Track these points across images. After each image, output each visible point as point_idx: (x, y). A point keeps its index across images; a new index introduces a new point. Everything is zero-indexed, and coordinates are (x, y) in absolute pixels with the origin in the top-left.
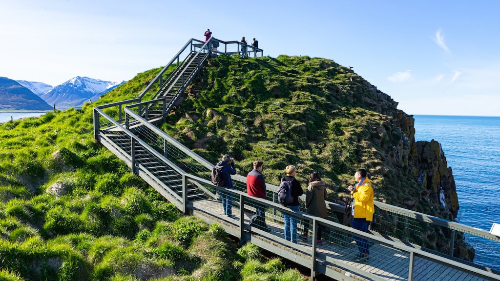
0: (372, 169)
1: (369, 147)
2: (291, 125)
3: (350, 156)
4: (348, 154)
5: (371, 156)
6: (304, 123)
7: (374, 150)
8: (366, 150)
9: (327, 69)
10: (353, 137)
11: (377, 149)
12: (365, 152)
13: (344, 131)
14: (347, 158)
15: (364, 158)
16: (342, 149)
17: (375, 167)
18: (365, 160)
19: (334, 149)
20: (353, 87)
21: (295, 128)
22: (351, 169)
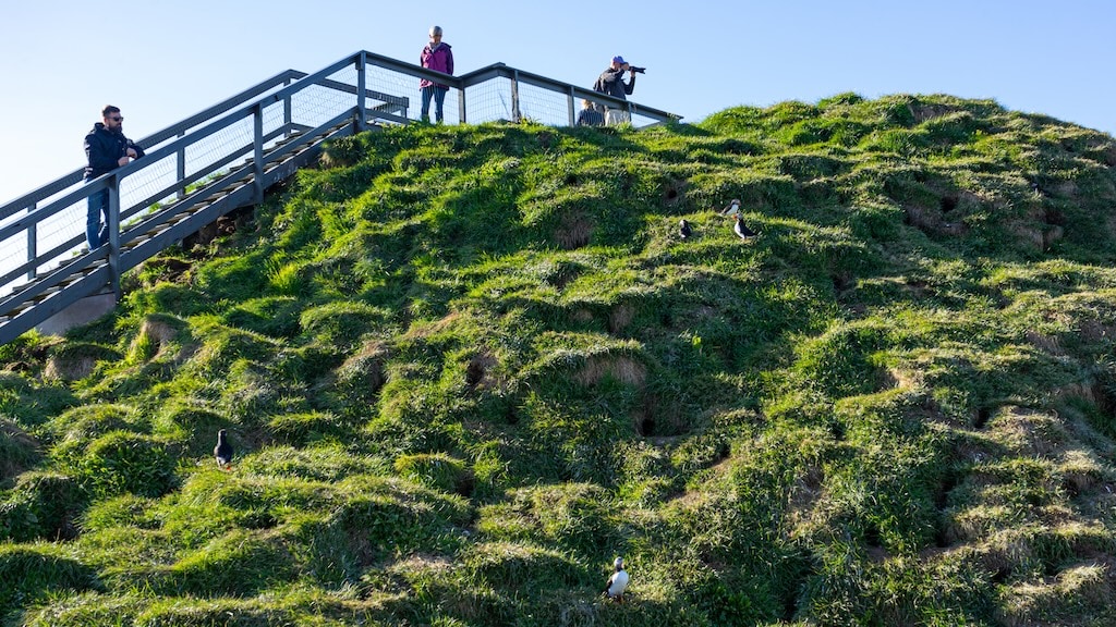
0: (1027, 588)
1: (1049, 443)
2: (536, 356)
3: (868, 503)
4: (856, 496)
5: (1048, 500)
6: (632, 343)
7: (1080, 460)
8: (1015, 463)
9: (926, 123)
10: (940, 394)
11: (1103, 457)
12: (1005, 478)
13: (895, 371)
14: (844, 518)
15: (978, 512)
16: (827, 468)
17: (1051, 573)
18: (983, 528)
19: (770, 467)
20: (1058, 180)
21: (560, 365)
22: (855, 590)
